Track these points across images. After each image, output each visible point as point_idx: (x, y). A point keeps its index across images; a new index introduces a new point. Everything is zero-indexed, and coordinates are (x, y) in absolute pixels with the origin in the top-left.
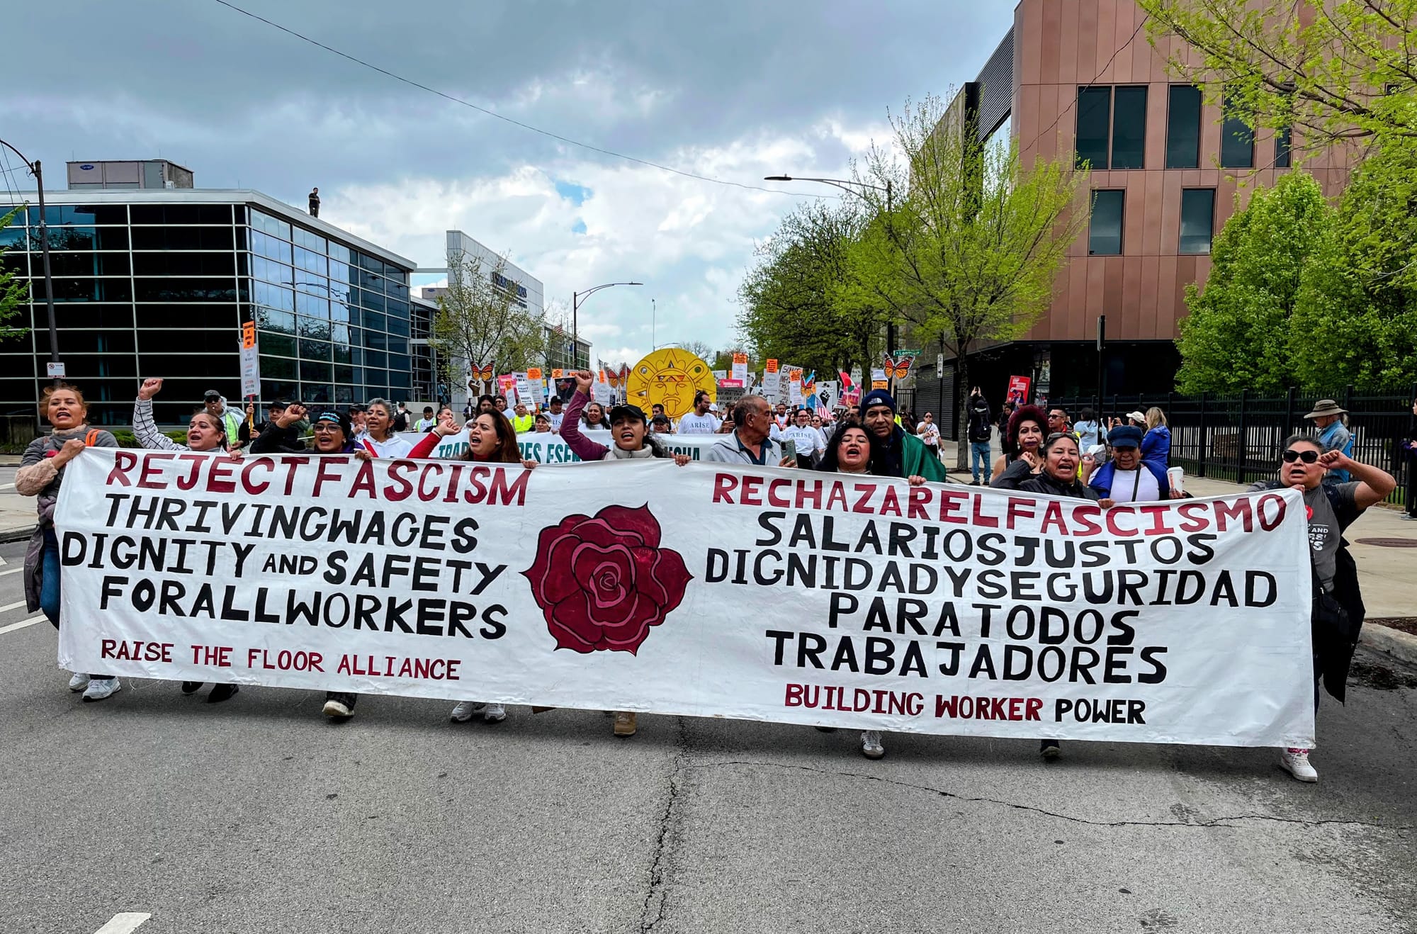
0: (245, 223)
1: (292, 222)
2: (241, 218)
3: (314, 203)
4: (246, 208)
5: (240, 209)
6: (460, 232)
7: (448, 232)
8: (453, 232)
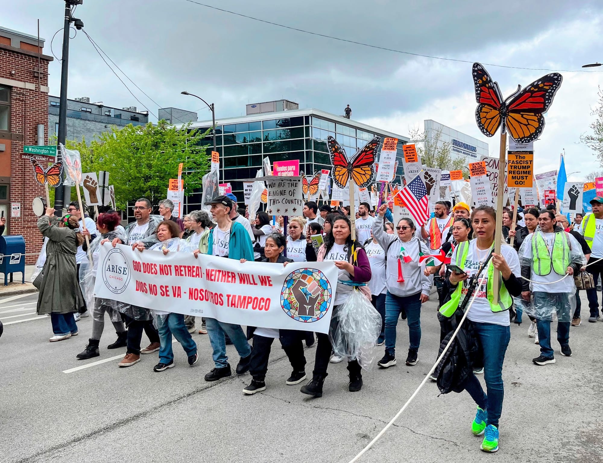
0: (309, 124)
1: (336, 122)
2: (307, 122)
3: (348, 111)
4: (310, 117)
5: (307, 118)
6: (431, 120)
7: (425, 121)
8: (427, 120)
